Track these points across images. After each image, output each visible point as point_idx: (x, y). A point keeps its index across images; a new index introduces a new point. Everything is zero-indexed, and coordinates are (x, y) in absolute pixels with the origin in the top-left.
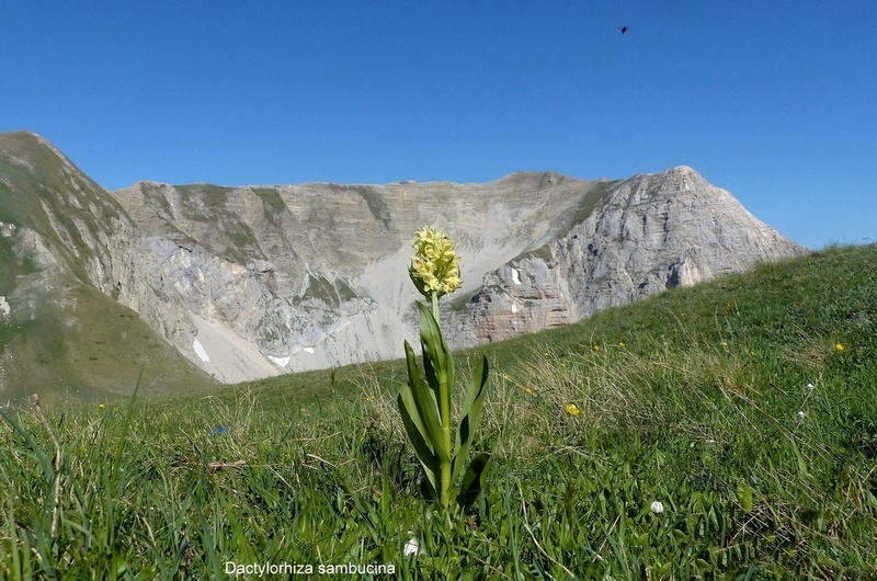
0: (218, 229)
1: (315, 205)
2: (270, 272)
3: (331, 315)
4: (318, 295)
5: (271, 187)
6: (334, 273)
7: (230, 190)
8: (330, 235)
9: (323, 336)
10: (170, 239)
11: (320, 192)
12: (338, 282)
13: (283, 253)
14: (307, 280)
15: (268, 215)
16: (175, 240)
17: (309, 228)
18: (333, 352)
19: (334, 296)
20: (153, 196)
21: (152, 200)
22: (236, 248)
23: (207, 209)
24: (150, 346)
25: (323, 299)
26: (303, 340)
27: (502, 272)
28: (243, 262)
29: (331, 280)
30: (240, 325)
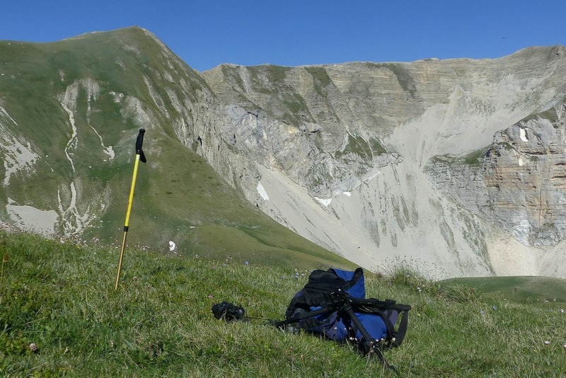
0: (278, 99)
1: (354, 80)
2: (317, 132)
3: (365, 167)
4: (355, 151)
5: (320, 66)
6: (368, 134)
7: (289, 69)
8: (366, 103)
9: (359, 183)
10: (241, 107)
11: (358, 69)
12: (372, 140)
13: (328, 118)
14: (346, 139)
15: (317, 88)
16: (245, 108)
17: (350, 98)
18: (366, 195)
19: (368, 151)
20: (231, 75)
21: (230, 78)
22: (291, 114)
23: (270, 84)
24: (213, 185)
25: (359, 154)
26: (342, 185)
27: (511, 131)
28: (297, 125)
29: (366, 138)
30: (294, 173)
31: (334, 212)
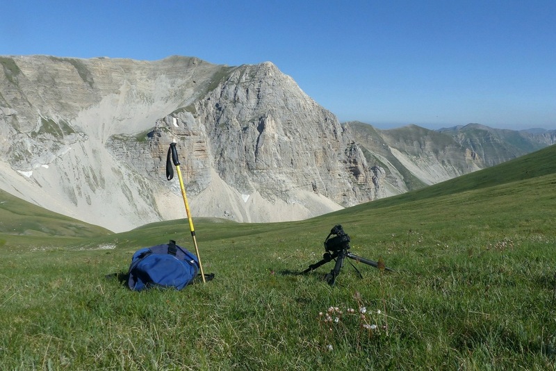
1: (41, 71)
2: (14, 116)
3: (58, 144)
4: (48, 132)
5: (8, 56)
6: (57, 117)
8: (53, 91)
9: (54, 157)
11: (44, 62)
12: (61, 122)
13: (21, 103)
14: (40, 121)
15: (8, 76)
17: (38, 86)
18: (62, 167)
19: (59, 131)
25: (53, 134)
26: (41, 160)
27: (167, 119)
29: (56, 121)
31: (37, 182)
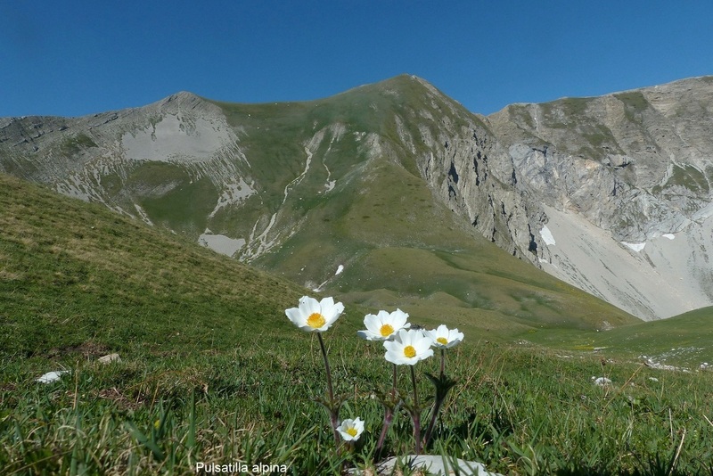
0: (575, 132)
1: (685, 100)
2: (627, 165)
3: (697, 202)
4: (682, 183)
5: (635, 90)
6: (705, 162)
7: (592, 99)
8: (701, 125)
9: (687, 222)
10: (525, 144)
11: (690, 87)
12: (709, 169)
13: (643, 148)
14: (670, 171)
15: (628, 115)
16: (529, 145)
17: (677, 122)
18: (697, 236)
19: (703, 183)
20: (518, 114)
21: (517, 117)
22: (591, 147)
23: (566, 118)
25: (688, 186)
26: (662, 227)
28: (597, 158)
29: (701, 168)
30: (594, 214)
31: (648, 259)
